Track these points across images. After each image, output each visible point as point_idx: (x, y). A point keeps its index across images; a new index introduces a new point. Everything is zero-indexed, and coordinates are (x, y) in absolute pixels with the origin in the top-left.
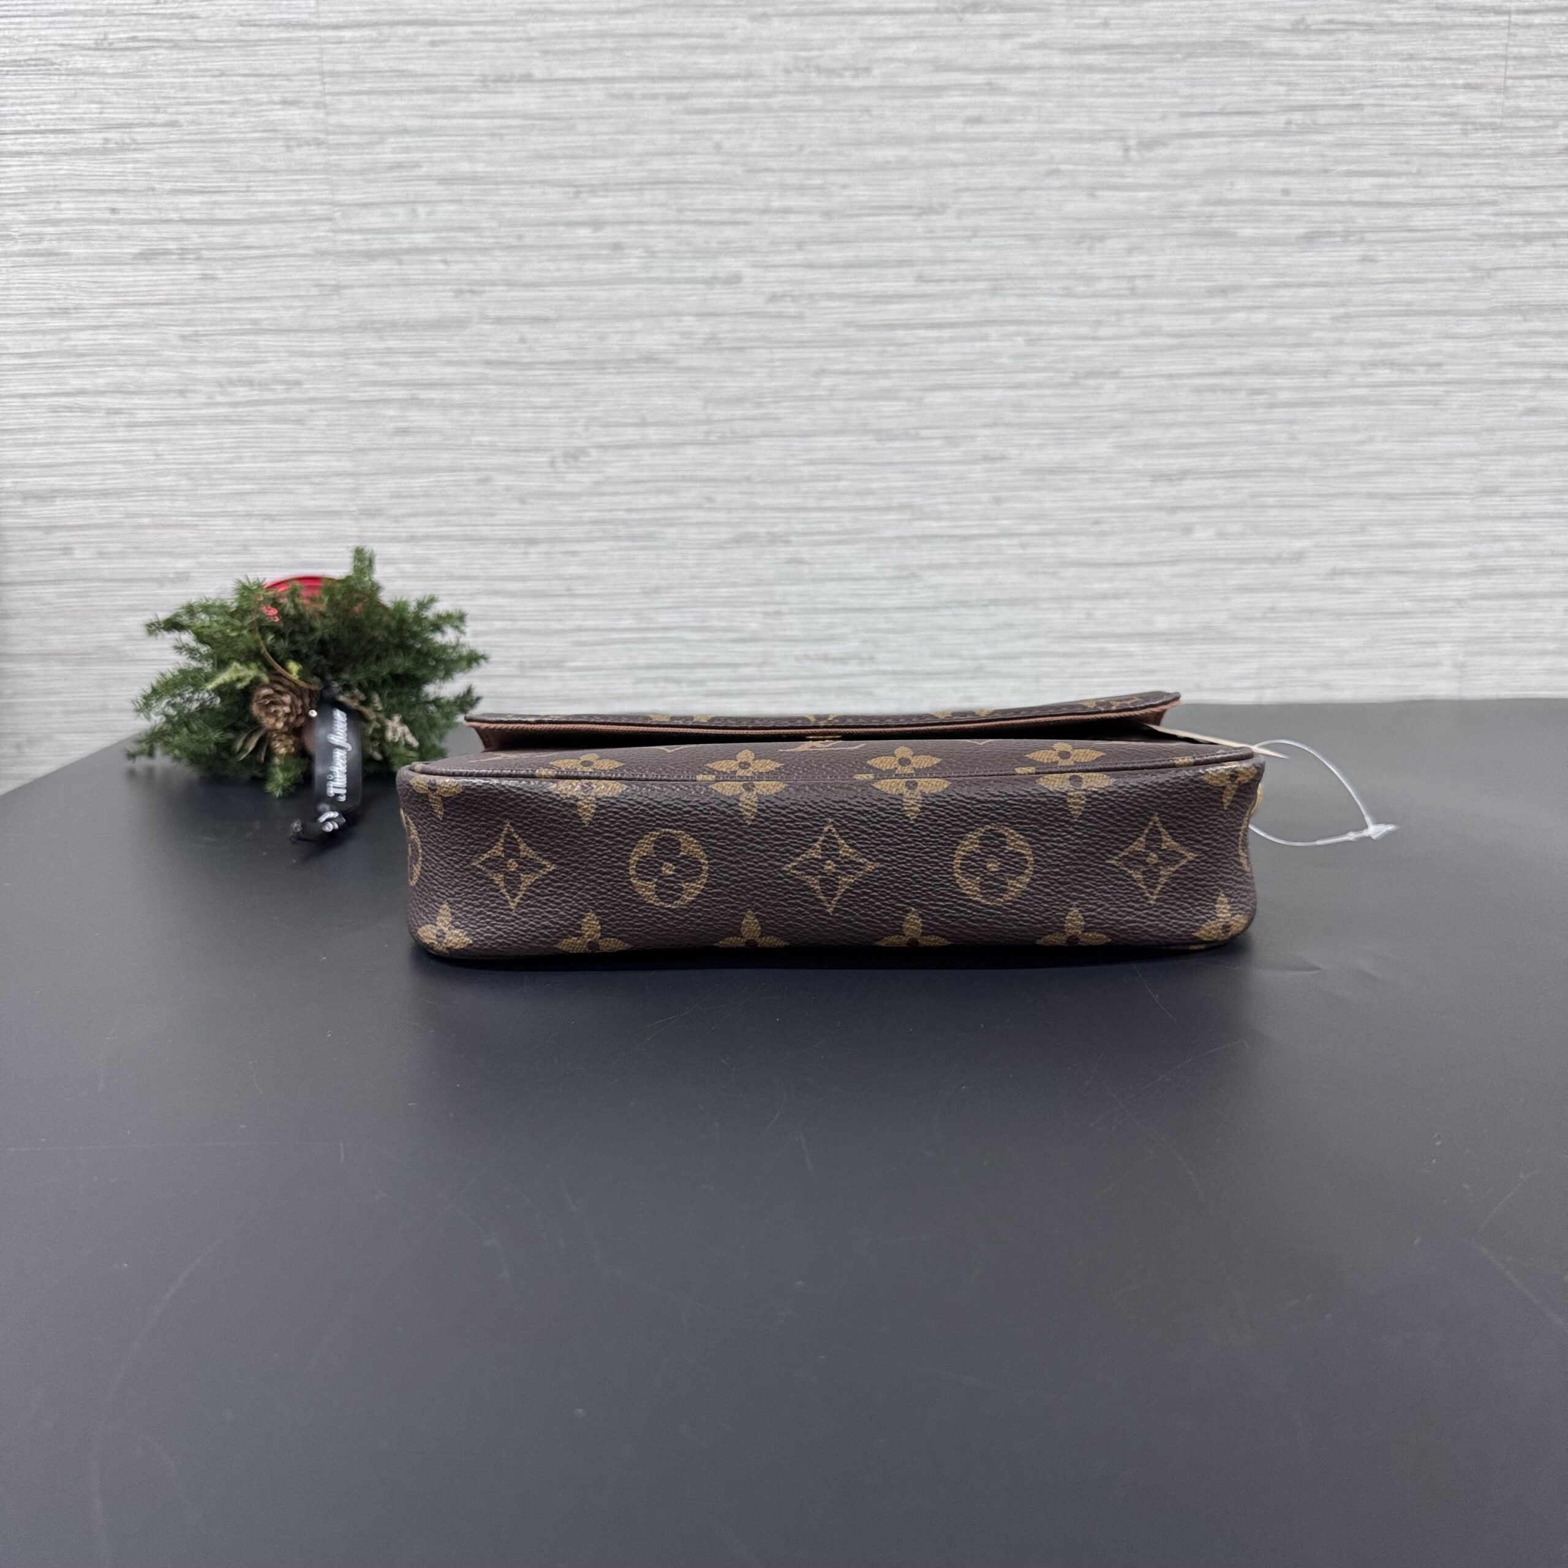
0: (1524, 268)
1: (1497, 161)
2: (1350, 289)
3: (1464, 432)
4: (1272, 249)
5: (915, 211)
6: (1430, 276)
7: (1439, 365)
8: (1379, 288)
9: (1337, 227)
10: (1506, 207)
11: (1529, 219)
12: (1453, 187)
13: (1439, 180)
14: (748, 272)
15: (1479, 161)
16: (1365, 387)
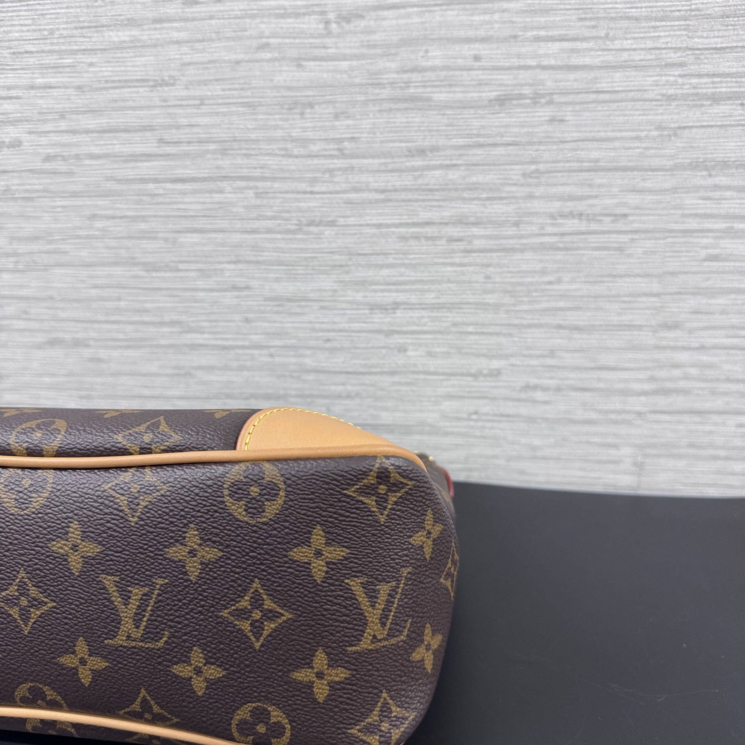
0: (711, 126)
1: (688, 22)
2: (542, 148)
3: (647, 275)
4: (466, 111)
5: (151, 83)
6: (618, 134)
7: (625, 216)
8: (568, 146)
9: (527, 91)
10: (694, 68)
11: (719, 79)
12: (642, 49)
13: (627, 44)
14: (25, 137)
15: (668, 23)
16: (555, 234)
